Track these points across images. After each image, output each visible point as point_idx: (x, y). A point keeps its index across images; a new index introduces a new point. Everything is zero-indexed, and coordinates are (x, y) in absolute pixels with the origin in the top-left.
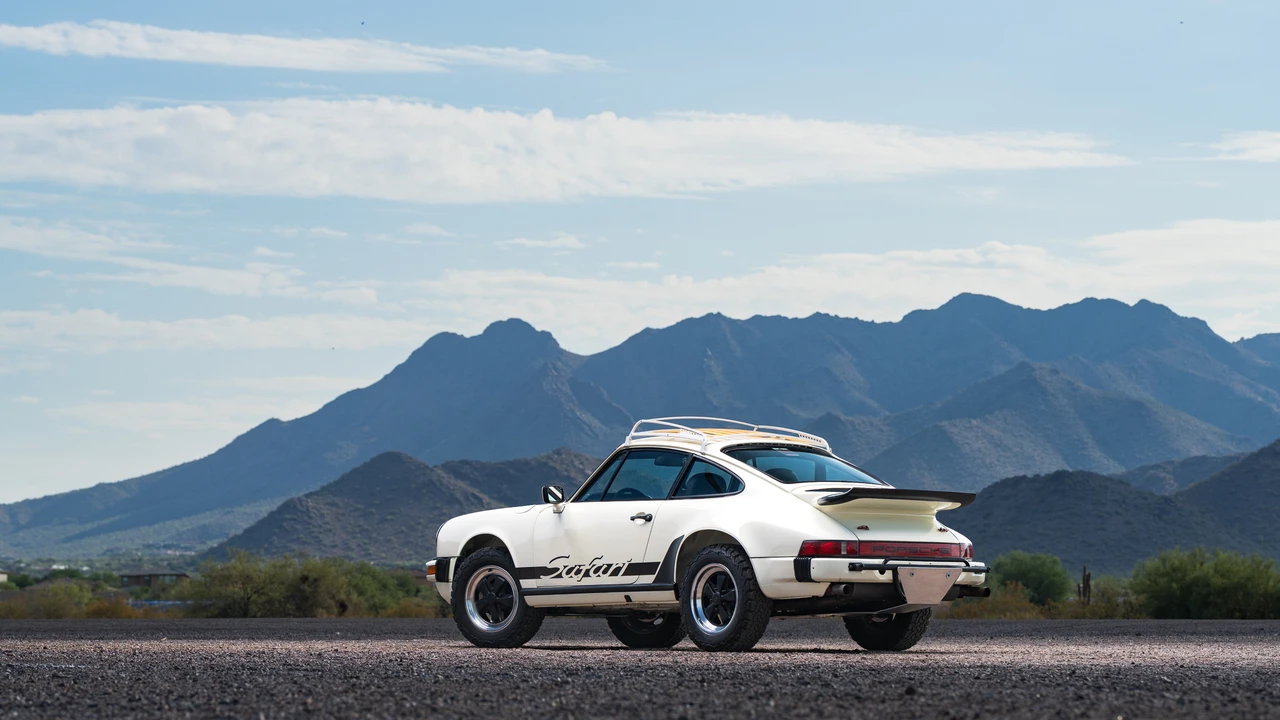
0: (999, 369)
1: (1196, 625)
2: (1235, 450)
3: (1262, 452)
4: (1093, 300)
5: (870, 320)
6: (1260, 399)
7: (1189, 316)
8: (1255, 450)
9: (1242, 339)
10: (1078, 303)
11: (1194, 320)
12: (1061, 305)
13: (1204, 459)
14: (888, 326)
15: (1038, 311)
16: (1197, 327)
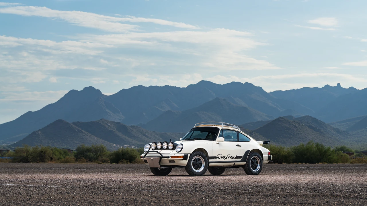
0: (211, 99)
2: (269, 119)
3: (276, 120)
4: (234, 82)
5: (179, 87)
6: (275, 107)
7: (258, 86)
8: (274, 119)
9: (271, 92)
10: (231, 83)
11: (259, 87)
12: (226, 83)
13: (261, 121)
14: (183, 88)
15: (221, 85)
16: (260, 89)
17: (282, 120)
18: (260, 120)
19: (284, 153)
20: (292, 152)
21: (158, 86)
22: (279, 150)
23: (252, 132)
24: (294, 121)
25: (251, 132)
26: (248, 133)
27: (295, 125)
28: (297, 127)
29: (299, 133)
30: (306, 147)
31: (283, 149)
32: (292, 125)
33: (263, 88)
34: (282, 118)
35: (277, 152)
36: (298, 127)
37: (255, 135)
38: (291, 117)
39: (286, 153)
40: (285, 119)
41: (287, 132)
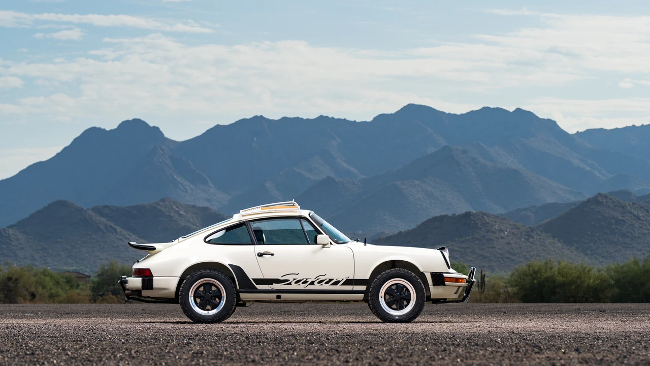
0: (431, 150)
1: (541, 307)
2: (572, 199)
3: (589, 201)
4: (488, 108)
5: (353, 120)
6: (588, 168)
7: (546, 118)
8: (585, 199)
9: (578, 132)
10: (479, 110)
11: (549, 120)
12: (469, 111)
13: (554, 205)
14: (364, 123)
15: (455, 115)
16: (551, 125)
17: (604, 200)
18: (550, 200)
19: (591, 281)
20: (611, 277)
21: (302, 119)
22: (578, 273)
23: (532, 230)
24: (634, 204)
25: (529, 230)
26: (522, 232)
27: (636, 213)
28: (642, 218)
29: (645, 234)
30: (644, 266)
31: (589, 271)
32: (630, 213)
33: (558, 123)
34: (606, 197)
35: (574, 279)
36: (644, 217)
37: (538, 237)
38: (627, 193)
39: (597, 282)
40: (611, 199)
41: (616, 231)
